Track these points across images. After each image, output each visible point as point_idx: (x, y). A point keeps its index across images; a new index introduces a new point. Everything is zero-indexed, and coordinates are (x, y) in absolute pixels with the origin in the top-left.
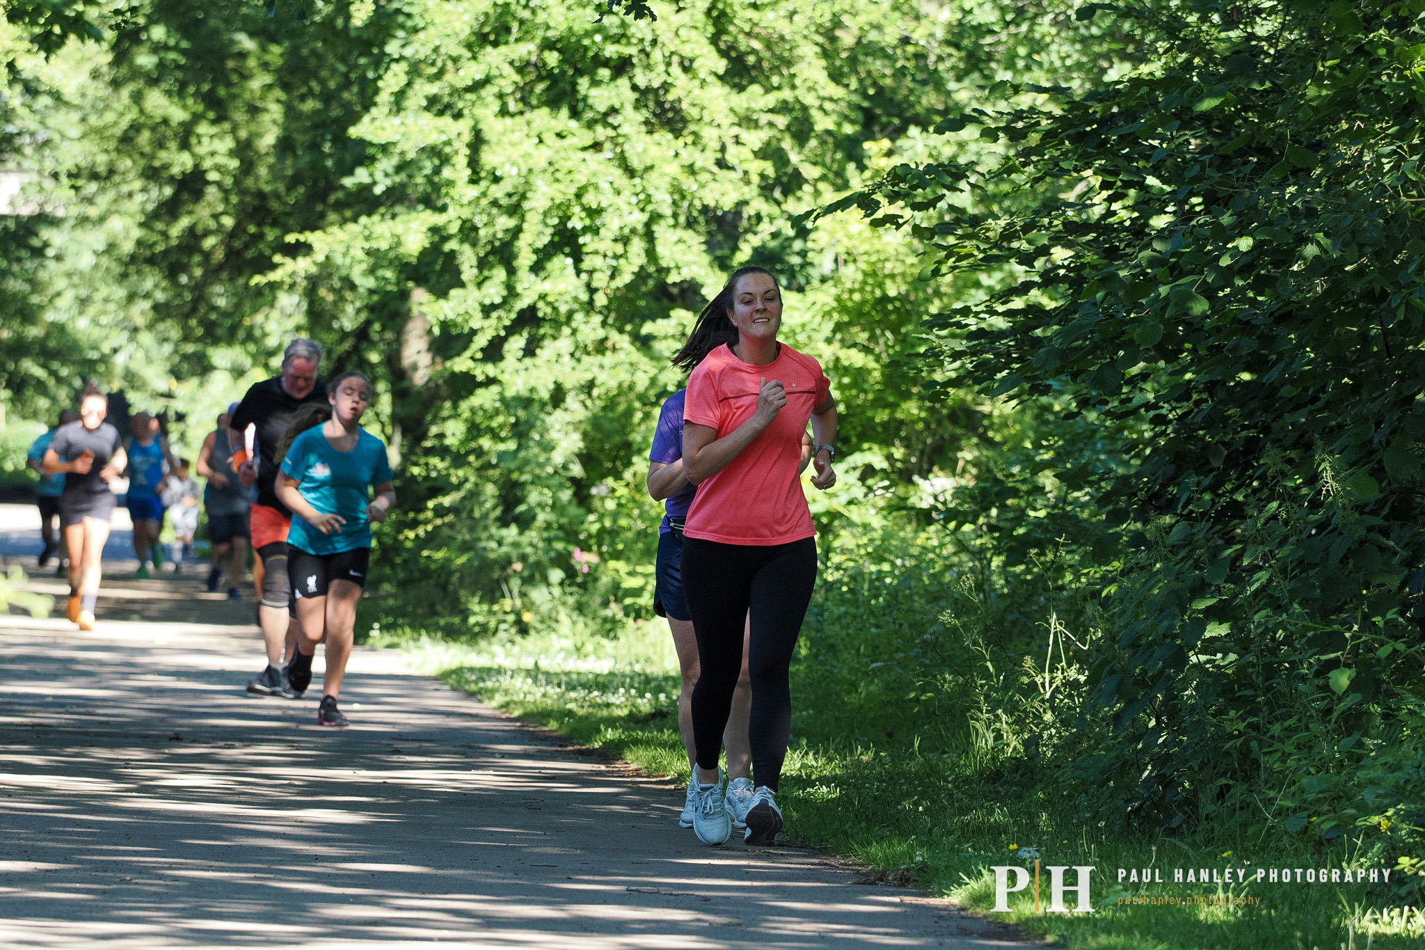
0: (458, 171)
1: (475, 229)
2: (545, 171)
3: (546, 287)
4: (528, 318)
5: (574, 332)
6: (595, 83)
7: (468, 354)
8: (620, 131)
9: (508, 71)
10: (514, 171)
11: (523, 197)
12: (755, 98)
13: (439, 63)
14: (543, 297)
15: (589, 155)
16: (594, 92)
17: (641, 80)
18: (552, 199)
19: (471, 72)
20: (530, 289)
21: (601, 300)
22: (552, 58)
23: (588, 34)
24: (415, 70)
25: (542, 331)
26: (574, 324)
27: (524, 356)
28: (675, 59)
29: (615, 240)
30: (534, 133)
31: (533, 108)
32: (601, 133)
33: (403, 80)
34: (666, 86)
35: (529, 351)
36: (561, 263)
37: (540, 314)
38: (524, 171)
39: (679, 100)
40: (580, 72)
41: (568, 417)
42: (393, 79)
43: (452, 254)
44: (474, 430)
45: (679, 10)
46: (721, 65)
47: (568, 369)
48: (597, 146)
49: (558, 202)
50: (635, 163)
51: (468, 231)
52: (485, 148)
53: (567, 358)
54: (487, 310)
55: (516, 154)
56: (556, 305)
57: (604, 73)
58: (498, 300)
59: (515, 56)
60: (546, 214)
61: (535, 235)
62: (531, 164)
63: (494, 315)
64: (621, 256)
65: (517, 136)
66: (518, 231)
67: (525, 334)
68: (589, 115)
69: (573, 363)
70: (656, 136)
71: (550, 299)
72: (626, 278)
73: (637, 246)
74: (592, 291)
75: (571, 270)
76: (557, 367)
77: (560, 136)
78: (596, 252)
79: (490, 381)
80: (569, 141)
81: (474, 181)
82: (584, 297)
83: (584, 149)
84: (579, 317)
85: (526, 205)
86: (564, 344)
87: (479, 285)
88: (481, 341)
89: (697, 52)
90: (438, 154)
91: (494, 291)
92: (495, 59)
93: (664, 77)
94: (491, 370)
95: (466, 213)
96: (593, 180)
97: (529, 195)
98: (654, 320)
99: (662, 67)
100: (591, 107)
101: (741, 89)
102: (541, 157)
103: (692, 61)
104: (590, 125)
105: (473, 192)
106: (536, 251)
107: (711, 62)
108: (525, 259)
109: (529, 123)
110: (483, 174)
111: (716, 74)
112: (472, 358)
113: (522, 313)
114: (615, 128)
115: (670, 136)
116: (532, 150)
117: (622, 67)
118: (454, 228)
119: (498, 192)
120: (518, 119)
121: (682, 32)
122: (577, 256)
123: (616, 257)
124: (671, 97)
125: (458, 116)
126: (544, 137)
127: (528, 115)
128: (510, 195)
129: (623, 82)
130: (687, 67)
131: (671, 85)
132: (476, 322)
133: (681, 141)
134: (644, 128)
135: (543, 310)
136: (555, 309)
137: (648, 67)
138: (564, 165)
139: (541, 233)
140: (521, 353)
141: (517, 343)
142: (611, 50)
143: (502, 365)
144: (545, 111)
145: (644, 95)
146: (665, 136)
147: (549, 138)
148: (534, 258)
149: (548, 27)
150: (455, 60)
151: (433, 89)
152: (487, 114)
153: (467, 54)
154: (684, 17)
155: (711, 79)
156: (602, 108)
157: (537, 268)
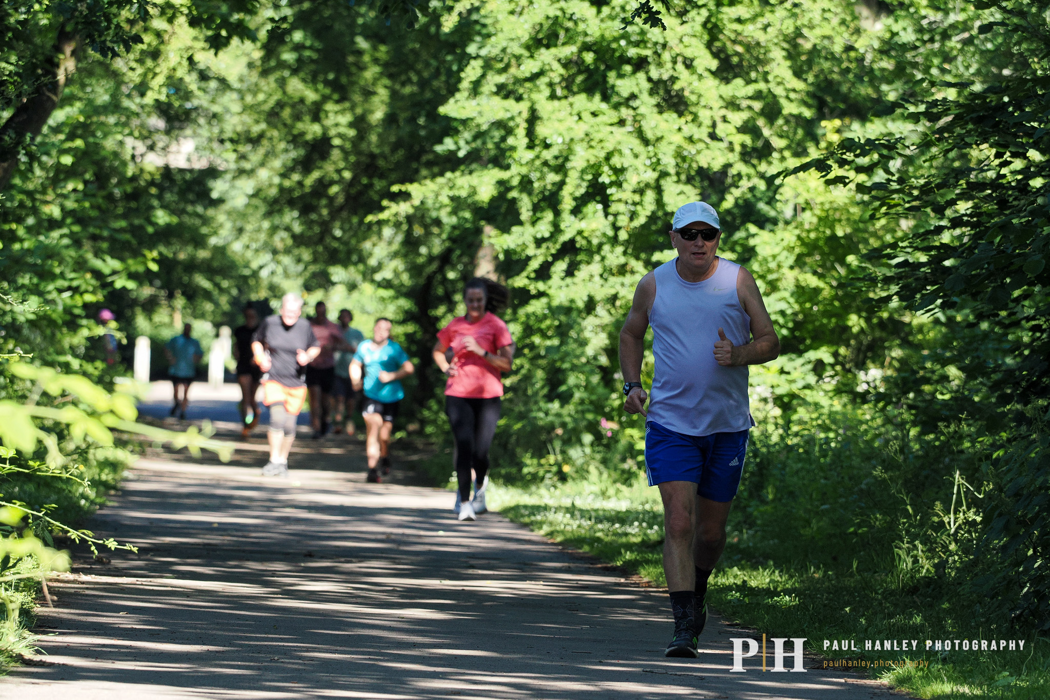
0: (519, 140)
1: (531, 182)
2: (582, 140)
3: (583, 225)
4: (569, 248)
5: (603, 259)
6: (621, 76)
7: (524, 274)
8: (639, 111)
9: (556, 66)
10: (560, 140)
11: (567, 159)
12: (738, 88)
13: (506, 60)
14: (580, 233)
15: (614, 129)
16: (619, 82)
17: (654, 73)
18: (588, 161)
19: (529, 67)
20: (570, 226)
21: (623, 235)
22: (589, 57)
23: (616, 40)
24: (488, 65)
25: (579, 258)
26: (603, 253)
27: (566, 276)
28: (680, 59)
29: (634, 192)
30: (575, 112)
31: (574, 94)
32: (625, 112)
33: (479, 72)
34: (673, 79)
35: (570, 272)
36: (594, 208)
37: (578, 245)
38: (567, 140)
39: (683, 90)
40: (609, 68)
41: (597, 321)
42: (472, 71)
43: (514, 201)
44: (528, 330)
45: (683, 23)
46: (714, 64)
47: (598, 286)
48: (622, 123)
49: (592, 163)
50: (650, 135)
51: (526, 184)
52: (538, 122)
53: (597, 279)
54: (539, 242)
55: (562, 128)
56: (590, 239)
57: (628, 68)
58: (547, 235)
59: (562, 56)
60: (583, 172)
61: (574, 187)
62: (572, 135)
63: (544, 245)
64: (638, 204)
65: (562, 115)
66: (561, 184)
67: (567, 260)
68: (615, 99)
69: (602, 282)
70: (666, 115)
71: (586, 234)
72: (641, 220)
73: (650, 196)
74: (616, 229)
75: (601, 213)
76: (589, 284)
77: (594, 114)
78: (620, 200)
79: (541, 294)
80: (600, 119)
81: (530, 147)
82: (611, 233)
83: (612, 125)
84: (607, 248)
85: (569, 165)
86: (595, 268)
87: (534, 223)
88: (534, 265)
89: (696, 55)
90: (505, 127)
91: (544, 228)
92: (546, 56)
93: (671, 72)
94: (541, 286)
95: (524, 170)
96: (619, 147)
97: (571, 157)
98: (662, 251)
99: (669, 65)
100: (617, 94)
101: (727, 81)
102: (579, 130)
103: (692, 60)
104: (616, 107)
105: (529, 155)
106: (575, 199)
107: (706, 61)
108: (567, 204)
109: (571, 105)
110: (537, 142)
111: (710, 71)
112: (528, 277)
113: (565, 244)
114: (634, 109)
115: (675, 115)
116: (573, 125)
117: (640, 64)
118: (515, 182)
119: (547, 155)
120: (564, 102)
121: (685, 39)
122: (606, 202)
123: (635, 204)
124: (677, 86)
125: (519, 99)
126: (583, 115)
127: (571, 99)
128: (556, 158)
129: (641, 76)
130: (689, 64)
131: (677, 78)
132: (531, 251)
133: (683, 120)
134: (655, 110)
135: (580, 242)
136: (589, 242)
137: (660, 65)
138: (597, 136)
139: (578, 186)
140: (563, 274)
141: (560, 267)
142: (632, 52)
143: (550, 282)
144: (583, 97)
145: (657, 86)
146: (671, 116)
147: (586, 116)
148: (574, 204)
149: (586, 34)
150: (518, 58)
151: (501, 79)
152: (541, 98)
153: (526, 54)
154: (686, 28)
155: (706, 74)
156: (625, 94)
157: (576, 211)
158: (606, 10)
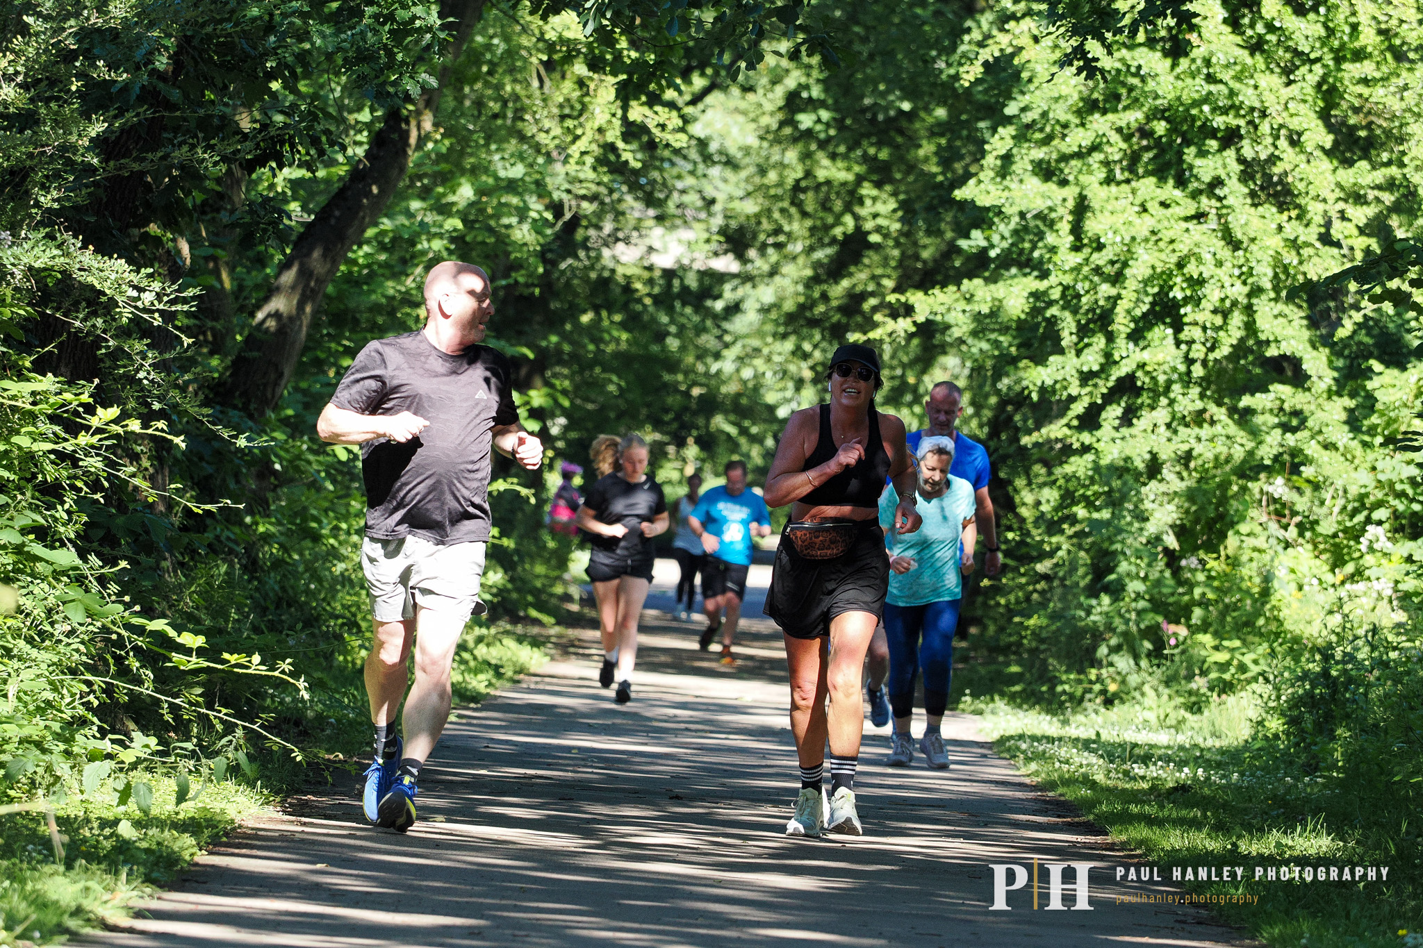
0: (1061, 238)
1: (1077, 296)
2: (1147, 240)
3: (1145, 356)
4: (1127, 386)
5: (1172, 403)
6: (1202, 154)
7: (1064, 421)
8: (1226, 202)
9: (1115, 138)
10: (1117, 239)
11: (1126, 265)
12: (1363, 174)
13: (1048, 129)
14: (1141, 366)
15: (1191, 225)
16: (1199, 162)
17: (1248, 151)
18: (1153, 268)
19: (1078, 138)
20: (1129, 358)
21: (1198, 371)
22: (1160, 127)
23: (1197, 103)
24: (1022, 134)
25: (1140, 401)
26: (1172, 395)
27: (1121, 425)
28: (1283, 132)
29: (1215, 312)
30: (1138, 201)
31: (1139, 177)
32: (1206, 203)
33: (1010, 143)
34: (1273, 159)
36: (1161, 333)
37: (1139, 383)
38: (1127, 239)
39: (1286, 174)
40: (1187, 142)
41: (1163, 488)
42: (999, 143)
43: (1054, 320)
44: (1068, 498)
45: (1290, 83)
46: (1328, 140)
47: (1163, 440)
48: (1200, 217)
49: (1159, 270)
50: (1239, 235)
51: (1070, 298)
52: (1088, 214)
53: (1163, 429)
54: (1085, 377)
55: (1118, 220)
56: (1155, 374)
57: (1212, 144)
58: (1096, 368)
59: (1123, 124)
60: (1146, 282)
61: (1132, 303)
62: (1134, 232)
63: (1092, 382)
64: (1221, 328)
65: (1120, 204)
66: (1116, 300)
67: (1123, 403)
68: (1193, 185)
69: (1169, 433)
70: (1261, 209)
71: (1148, 368)
72: (1225, 350)
73: (1237, 318)
74: (1190, 362)
75: (1170, 341)
76: (1152, 437)
77: (1164, 205)
78: (1195, 323)
79: (1086, 449)
80: (1172, 210)
81: (1076, 247)
82: (1182, 367)
83: (1187, 219)
84: (1177, 388)
85: (1127, 273)
86: (1161, 415)
87: (1079, 352)
88: (1078, 408)
89: (1306, 126)
90: (1044, 219)
91: (1092, 359)
92: (1100, 124)
93: (1271, 150)
94: (1087, 438)
95: (1068, 280)
96: (1196, 251)
97: (1131, 263)
98: (1252, 394)
99: (1269, 140)
100: (1197, 177)
101: (1349, 164)
102: (1143, 226)
103: (1300, 133)
104: (1195, 195)
105: (1075, 258)
106: (1135, 319)
107: (1319, 136)
108: (1123, 325)
109: (1134, 191)
110: (1086, 241)
111: (1323, 149)
112: (1068, 425)
113: (1119, 381)
114: (1220, 199)
115: (1275, 209)
116: (1135, 219)
117: (1230, 138)
118: (1056, 294)
119: (1100, 259)
120: (1123, 187)
121: (1291, 105)
122: (1178, 326)
123: (1216, 329)
124: (1278, 170)
125: (1064, 183)
126: (1148, 205)
127: (1133, 184)
128: (1112, 263)
129: (1230, 153)
130: (1295, 140)
131: (1278, 158)
132: (1074, 389)
133: (1285, 216)
134: (1249, 201)
135: (1142, 379)
136: (1153, 378)
137: (1256, 139)
138: (1167, 235)
139: (1139, 302)
140: (1118, 422)
141: (1113, 412)
142: (1219, 121)
143: (1098, 433)
144: (1150, 181)
145: (1250, 167)
146: (1269, 209)
147: (1153, 207)
148: (1133, 325)
149: (1157, 96)
150: (1065, 126)
151: (1039, 154)
152: (1092, 182)
153: (1075, 120)
154: (1294, 90)
155: (1318, 153)
156: (1207, 178)
157: (1136, 336)
158: (1184, 63)
